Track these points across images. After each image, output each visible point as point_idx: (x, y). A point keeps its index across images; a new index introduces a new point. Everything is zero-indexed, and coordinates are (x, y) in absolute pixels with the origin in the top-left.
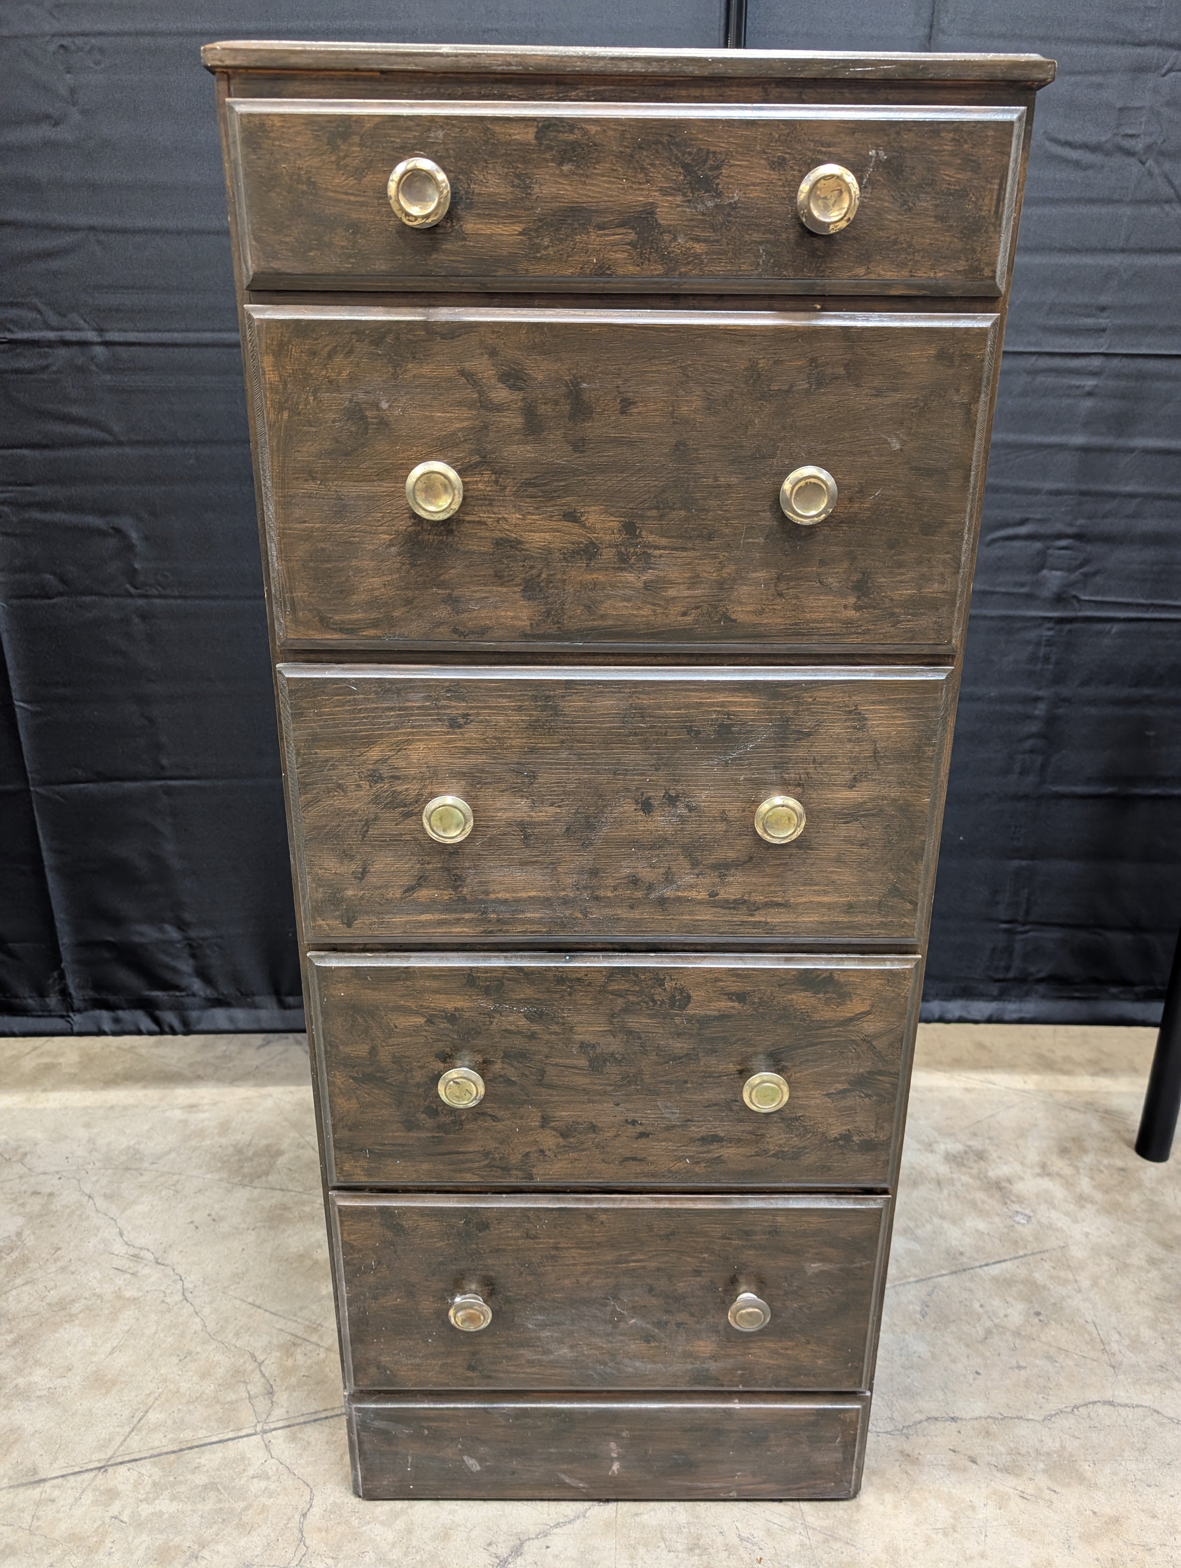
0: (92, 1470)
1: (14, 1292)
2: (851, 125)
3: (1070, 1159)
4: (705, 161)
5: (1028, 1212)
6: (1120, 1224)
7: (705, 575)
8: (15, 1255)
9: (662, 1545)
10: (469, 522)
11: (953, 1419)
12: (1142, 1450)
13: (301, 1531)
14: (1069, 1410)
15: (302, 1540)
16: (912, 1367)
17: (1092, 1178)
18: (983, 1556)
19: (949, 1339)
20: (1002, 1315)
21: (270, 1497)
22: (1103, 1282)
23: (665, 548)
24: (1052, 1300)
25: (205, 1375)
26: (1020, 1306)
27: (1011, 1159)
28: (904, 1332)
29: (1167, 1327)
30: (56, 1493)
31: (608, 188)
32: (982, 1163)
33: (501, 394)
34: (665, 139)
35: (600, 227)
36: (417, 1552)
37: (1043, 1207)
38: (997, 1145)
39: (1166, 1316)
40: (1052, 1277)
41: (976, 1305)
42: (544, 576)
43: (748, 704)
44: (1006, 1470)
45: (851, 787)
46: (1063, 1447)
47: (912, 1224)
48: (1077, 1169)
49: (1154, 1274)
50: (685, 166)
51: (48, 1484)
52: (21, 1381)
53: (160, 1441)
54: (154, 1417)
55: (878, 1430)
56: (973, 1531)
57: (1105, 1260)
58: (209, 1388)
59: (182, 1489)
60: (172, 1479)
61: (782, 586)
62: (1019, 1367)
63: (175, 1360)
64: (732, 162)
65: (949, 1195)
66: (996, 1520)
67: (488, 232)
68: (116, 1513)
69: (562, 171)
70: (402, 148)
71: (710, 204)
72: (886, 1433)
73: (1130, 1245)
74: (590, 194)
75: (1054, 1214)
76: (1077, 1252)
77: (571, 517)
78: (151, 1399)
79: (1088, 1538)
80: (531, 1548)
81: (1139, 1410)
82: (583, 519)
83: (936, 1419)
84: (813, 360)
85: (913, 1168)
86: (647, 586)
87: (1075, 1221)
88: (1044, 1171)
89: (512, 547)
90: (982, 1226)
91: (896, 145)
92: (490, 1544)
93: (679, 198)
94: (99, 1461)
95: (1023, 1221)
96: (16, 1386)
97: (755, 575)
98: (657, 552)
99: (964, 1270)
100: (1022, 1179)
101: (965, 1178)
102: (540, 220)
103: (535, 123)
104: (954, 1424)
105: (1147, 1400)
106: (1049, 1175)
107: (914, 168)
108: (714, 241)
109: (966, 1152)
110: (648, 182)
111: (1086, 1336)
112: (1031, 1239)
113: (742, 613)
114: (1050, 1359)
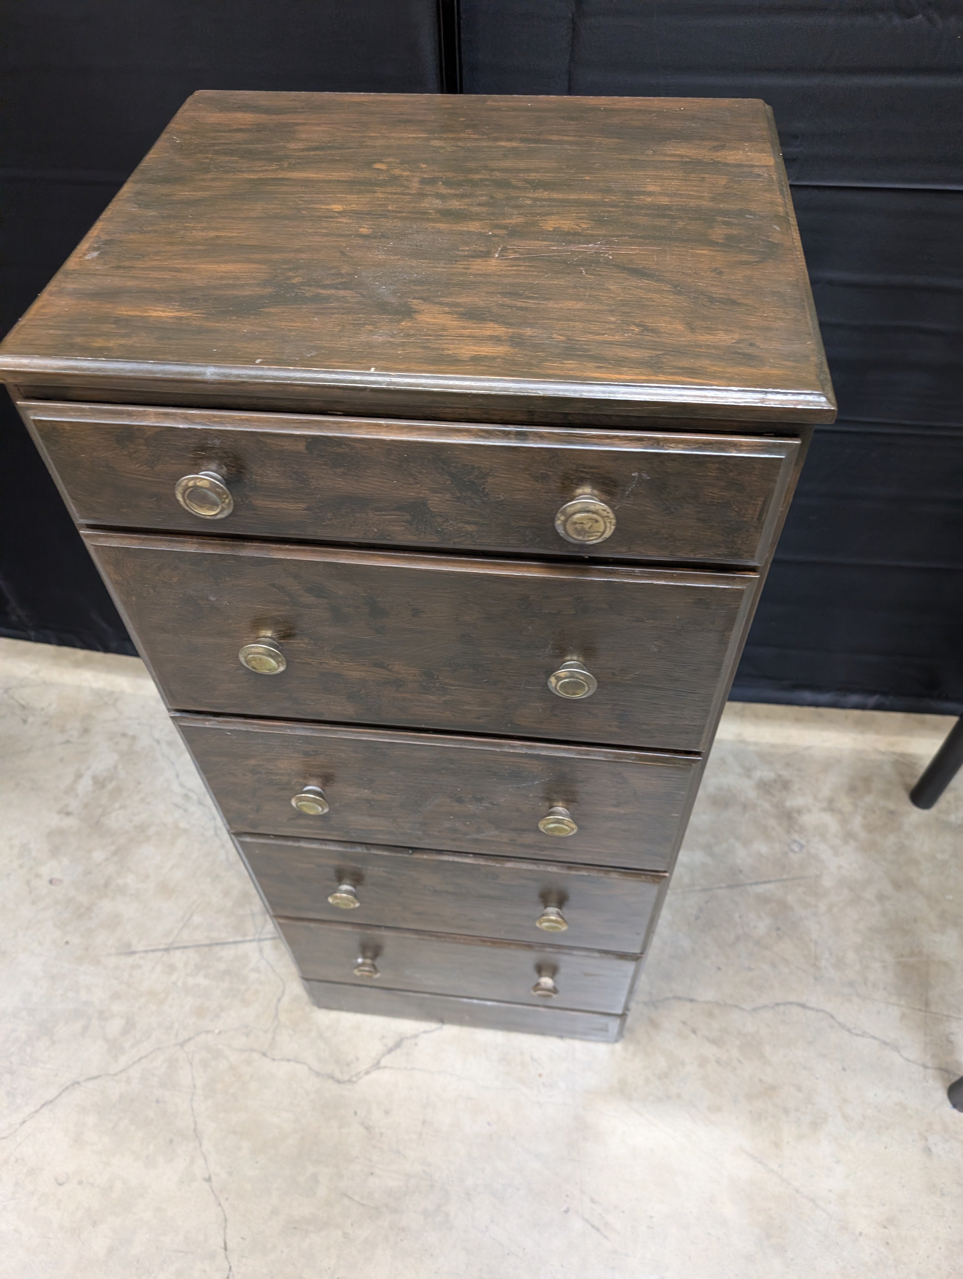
0: (161, 950)
1: (114, 814)
3: (854, 797)
4: (470, 473)
5: (803, 842)
6: (870, 861)
7: (493, 701)
8: (113, 784)
9: (484, 1055)
11: (691, 1000)
12: (810, 1043)
13: (276, 1010)
14: (772, 1006)
15: (276, 1016)
17: (865, 817)
19: (708, 940)
20: (752, 926)
21: (260, 984)
22: (836, 910)
23: (458, 686)
24: (793, 920)
25: (226, 893)
26: (768, 921)
27: (808, 792)
28: (678, 929)
29: (868, 953)
30: (142, 962)
31: (380, 486)
32: (784, 793)
33: (308, 599)
34: (430, 456)
35: (378, 509)
36: (341, 1034)
37: (817, 839)
38: (802, 777)
39: (871, 944)
40: (800, 900)
41: (736, 916)
42: (362, 692)
44: (713, 1042)
48: (856, 807)
49: (877, 908)
50: (452, 475)
52: (120, 881)
54: (197, 919)
56: (678, 1079)
57: (846, 891)
58: (228, 903)
60: (205, 963)
62: (750, 969)
64: (497, 474)
65: (749, 819)
66: (695, 1074)
67: (276, 506)
68: (174, 981)
69: (335, 472)
70: (183, 449)
71: (478, 501)
72: (642, 1001)
73: (869, 881)
74: (364, 488)
75: (822, 846)
76: (827, 882)
77: (378, 665)
79: (749, 1097)
80: (407, 1044)
81: (821, 1013)
82: (390, 667)
83: (680, 998)
84: (579, 598)
85: (729, 790)
86: (446, 702)
87: (836, 854)
88: (831, 807)
89: (335, 677)
90: (764, 849)
91: (659, 470)
92: (383, 1038)
93: (448, 496)
94: (165, 944)
95: (796, 849)
96: (117, 884)
97: (535, 705)
98: (452, 688)
100: (809, 811)
101: (766, 805)
102: (322, 502)
103: (304, 439)
104: (690, 1004)
105: (829, 1007)
106: (832, 810)
107: (677, 486)
108: (483, 524)
109: (775, 781)
110: (417, 483)
111: (806, 951)
112: (796, 866)
114: (773, 965)
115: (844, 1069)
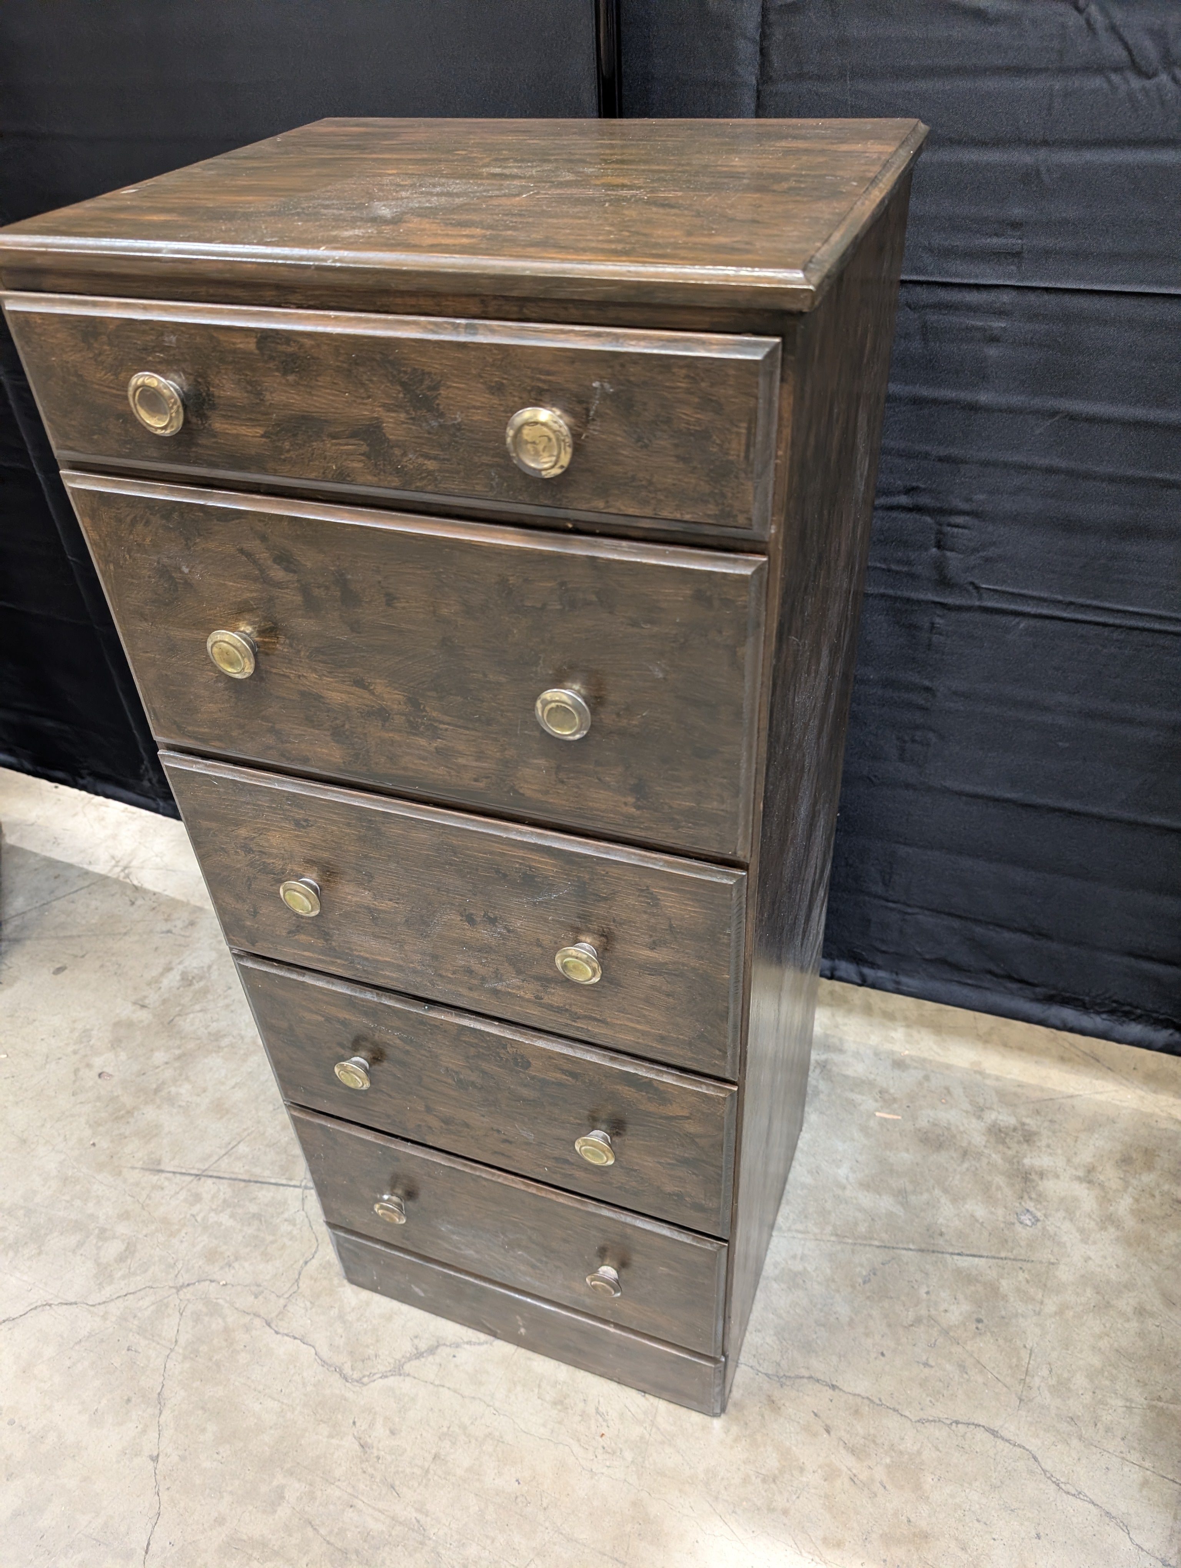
0: (191, 1175)
1: (191, 1016)
2: (569, 354)
3: (1125, 1171)
4: (421, 381)
5: (1039, 1214)
6: (1134, 1260)
7: (490, 753)
8: (202, 984)
9: (536, 1391)
10: (275, 674)
11: (834, 1387)
12: (994, 1487)
13: (300, 1274)
14: (948, 1422)
15: (298, 1280)
16: (824, 1325)
17: (1137, 1201)
18: (785, 1512)
19: (875, 1313)
20: (942, 1308)
21: (291, 1239)
22: (1070, 1314)
23: (449, 724)
24: (1003, 1313)
26: (966, 1307)
27: (1060, 1151)
28: (838, 1291)
29: (1108, 1383)
30: (166, 1183)
31: (333, 401)
32: (1025, 1146)
33: (278, 573)
34: (378, 357)
35: (333, 436)
36: (366, 1321)
37: (1061, 1214)
38: (1054, 1132)
39: (1114, 1372)
40: (1018, 1290)
41: (923, 1290)
42: (347, 727)
43: (546, 864)
44: (853, 1451)
45: (652, 949)
46: (919, 1453)
47: (910, 1187)
48: (1127, 1184)
49: (1134, 1325)
50: (403, 384)
51: (164, 1175)
52: (173, 1089)
53: (239, 1169)
54: (243, 1148)
55: (761, 1369)
56: (790, 1489)
57: (1089, 1292)
59: (240, 1211)
60: (236, 1201)
61: (562, 775)
62: (926, 1364)
63: (271, 1107)
64: (449, 383)
65: (968, 1170)
66: (816, 1488)
67: (235, 432)
68: (195, 1213)
69: (287, 380)
70: (144, 349)
71: (434, 424)
72: (766, 1374)
73: (1129, 1286)
74: (317, 404)
75: (1067, 1226)
76: (1064, 1274)
77: (359, 683)
78: (246, 1133)
79: (888, 1539)
80: (444, 1351)
81: (1019, 1450)
82: (372, 688)
83: (818, 1381)
84: (563, 584)
85: (948, 1129)
86: (438, 750)
87: (1085, 1241)
88: (1089, 1176)
89: (315, 699)
90: (980, 1211)
91: (621, 378)
92: (416, 1337)
93: (403, 416)
94: (198, 1169)
95: (1028, 1223)
96: (169, 1092)
97: (535, 761)
98: (442, 726)
99: (933, 1252)
100: (1057, 1176)
101: (996, 1158)
102: (278, 425)
103: (254, 334)
104: (830, 1392)
105: (1033, 1444)
106: (1090, 1182)
107: (645, 404)
108: (444, 459)
109: (1015, 1129)
110: (369, 397)
111: (1014, 1360)
112: (1023, 1243)
113: (529, 790)
114: (962, 1368)
115: (1038, 1537)
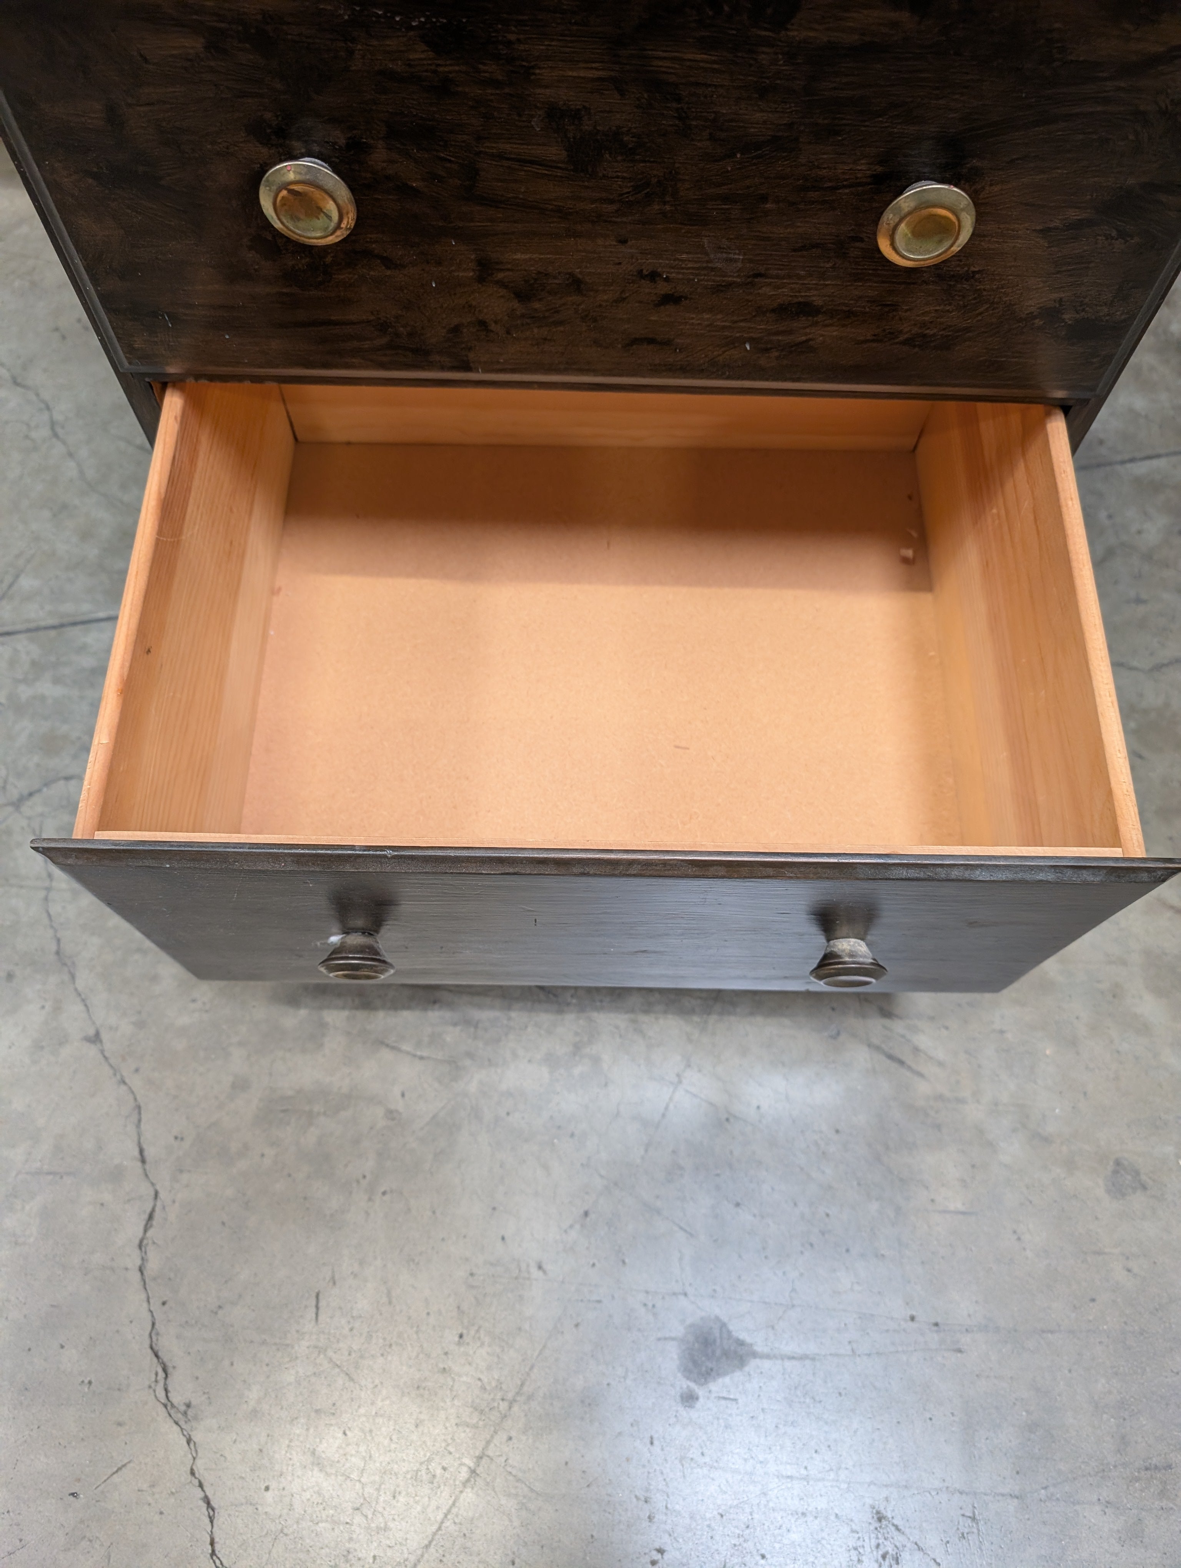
25: (85, 536)
46: (1167, 704)
53: (37, 613)
54: (27, 583)
58: (92, 552)
59: (68, 672)
60: (53, 658)
63: (47, 514)
78: (20, 559)
99: (1100, 465)
